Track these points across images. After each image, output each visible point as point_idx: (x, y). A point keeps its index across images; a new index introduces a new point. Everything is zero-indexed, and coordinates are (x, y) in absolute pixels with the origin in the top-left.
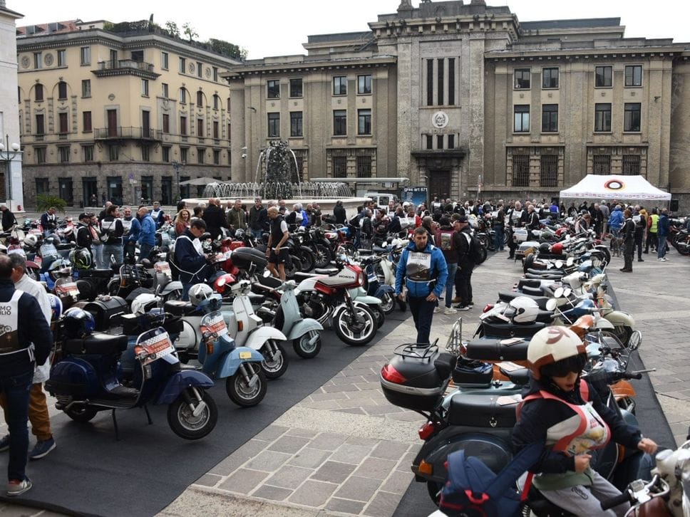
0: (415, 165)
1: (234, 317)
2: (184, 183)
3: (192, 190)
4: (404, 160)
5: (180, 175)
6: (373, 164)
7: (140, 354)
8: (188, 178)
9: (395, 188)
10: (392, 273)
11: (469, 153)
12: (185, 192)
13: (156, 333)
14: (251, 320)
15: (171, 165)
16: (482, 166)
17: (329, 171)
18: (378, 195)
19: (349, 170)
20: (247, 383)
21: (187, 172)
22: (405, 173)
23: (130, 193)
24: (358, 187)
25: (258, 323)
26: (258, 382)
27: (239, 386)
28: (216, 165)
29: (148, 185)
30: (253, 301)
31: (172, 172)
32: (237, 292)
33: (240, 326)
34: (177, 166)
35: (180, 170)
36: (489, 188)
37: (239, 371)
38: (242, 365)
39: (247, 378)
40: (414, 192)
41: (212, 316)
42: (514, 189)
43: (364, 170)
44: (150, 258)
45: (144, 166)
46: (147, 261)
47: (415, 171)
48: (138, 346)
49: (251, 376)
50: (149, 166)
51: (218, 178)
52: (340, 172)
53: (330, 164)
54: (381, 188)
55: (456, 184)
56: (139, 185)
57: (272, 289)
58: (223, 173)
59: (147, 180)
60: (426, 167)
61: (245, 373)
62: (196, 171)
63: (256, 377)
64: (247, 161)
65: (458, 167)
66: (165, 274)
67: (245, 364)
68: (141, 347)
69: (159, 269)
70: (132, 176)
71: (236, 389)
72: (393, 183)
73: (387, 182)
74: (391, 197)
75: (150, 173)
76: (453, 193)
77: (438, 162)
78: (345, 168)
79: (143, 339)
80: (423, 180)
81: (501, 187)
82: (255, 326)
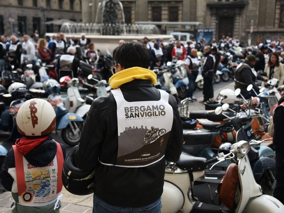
0: (209, 13)
1: (68, 99)
2: (49, 23)
3: (55, 28)
4: (201, 9)
5: (46, 16)
6: (180, 12)
7: (12, 112)
8: (51, 19)
9: (193, 30)
10: (170, 81)
11: (248, 4)
12: (50, 29)
13: (22, 101)
14: (78, 101)
15: (39, 9)
16: (257, 13)
17: (150, 17)
18: (180, 34)
19: (163, 17)
20: (73, 133)
21: (51, 15)
22: (202, 19)
23: (9, 28)
24: (167, 29)
25: (83, 103)
26: (79, 133)
27: (69, 134)
28: (60, 9)
29: (23, 23)
30: (81, 92)
31: (40, 14)
32: (70, 85)
33: (71, 104)
34: (43, 10)
35: (46, 13)
36: (262, 29)
37: (68, 126)
38: (70, 123)
39: (73, 130)
40: (204, 32)
41: (54, 96)
42: (279, 30)
43: (173, 17)
44: (22, 69)
45: (19, 9)
46: (20, 70)
47: (209, 17)
48: (11, 108)
49: (75, 129)
50: (23, 9)
51: (73, 20)
52: (157, 17)
53: (150, 12)
54: (183, 30)
55: (238, 27)
56: (16, 22)
57: (92, 86)
58: (76, 16)
59: (22, 19)
60: (216, 15)
61: (72, 127)
62: (58, 14)
63: (78, 130)
64: (93, 9)
65: (240, 14)
66: (31, 78)
67: (72, 122)
68: (13, 108)
69: (27, 74)
70: (10, 16)
71: (67, 136)
72: (191, 26)
73: (187, 25)
74: (188, 35)
75: (24, 14)
76: (235, 33)
77: (225, 11)
78: (160, 15)
79: (14, 104)
80: (214, 24)
81: (270, 29)
82: (80, 104)
